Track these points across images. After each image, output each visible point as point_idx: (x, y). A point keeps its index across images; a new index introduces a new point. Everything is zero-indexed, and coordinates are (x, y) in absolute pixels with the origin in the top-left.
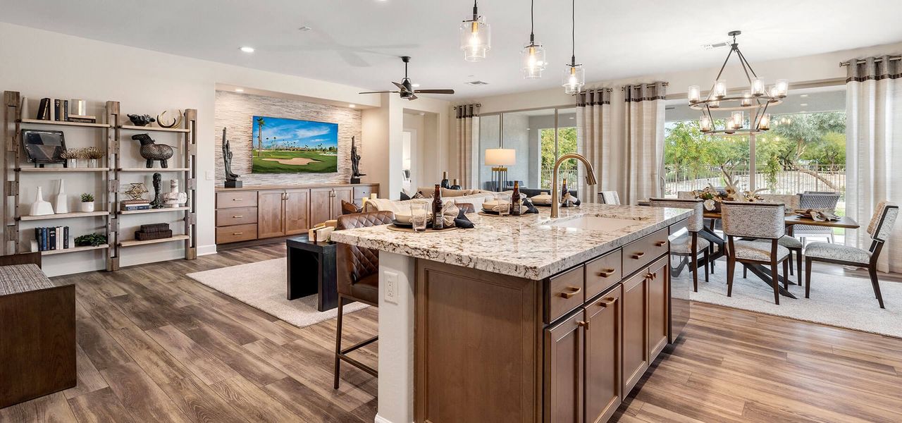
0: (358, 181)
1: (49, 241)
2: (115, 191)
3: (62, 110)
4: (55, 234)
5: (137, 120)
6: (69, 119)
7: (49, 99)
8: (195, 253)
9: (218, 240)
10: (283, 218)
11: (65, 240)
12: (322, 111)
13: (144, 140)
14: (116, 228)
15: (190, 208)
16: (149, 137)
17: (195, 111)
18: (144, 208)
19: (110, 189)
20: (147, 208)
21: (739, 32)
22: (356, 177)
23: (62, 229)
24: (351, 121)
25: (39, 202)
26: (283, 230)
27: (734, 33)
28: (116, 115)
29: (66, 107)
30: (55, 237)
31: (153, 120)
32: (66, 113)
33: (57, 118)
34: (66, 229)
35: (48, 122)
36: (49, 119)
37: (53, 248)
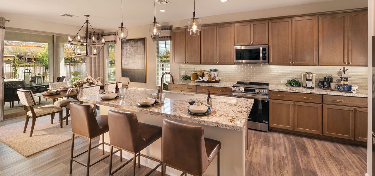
21: (89, 16)
27: (87, 16)
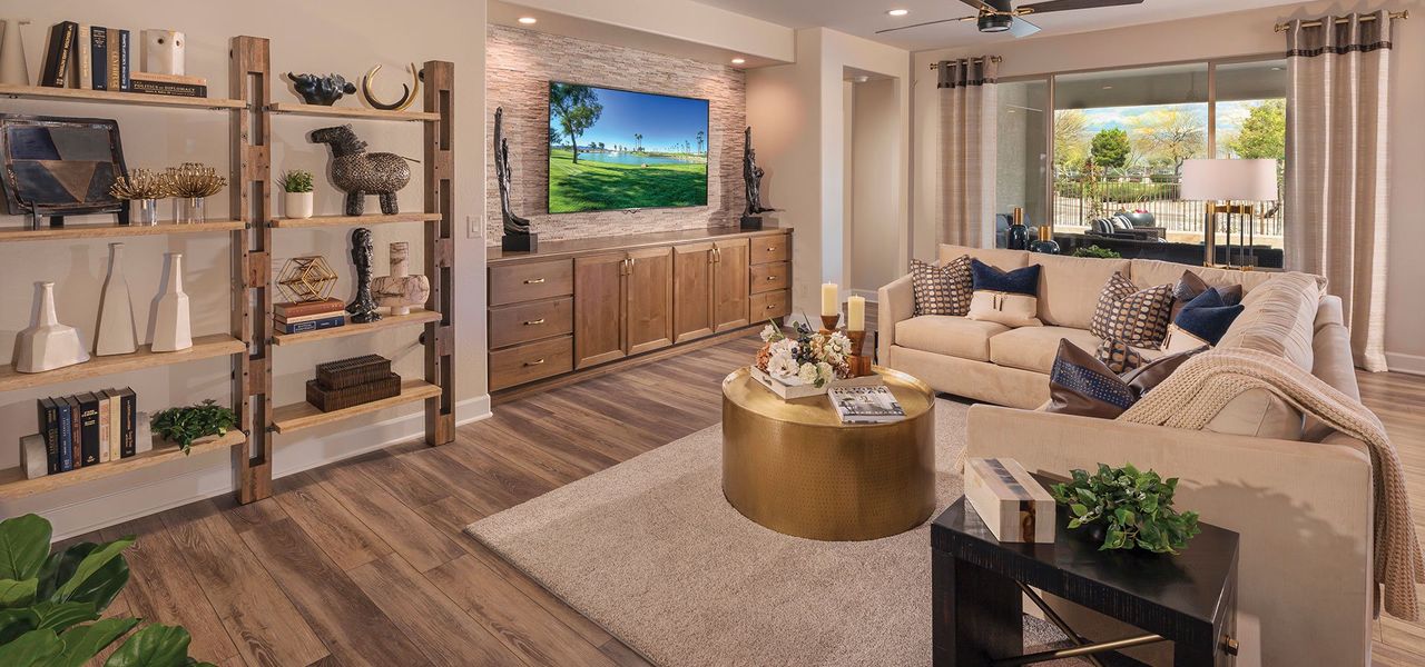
0: (757, 226)
1: (78, 440)
2: (259, 284)
3: (113, 56)
4: (96, 418)
5: (313, 91)
6: (133, 86)
7: (76, 27)
8: (450, 426)
9: (493, 384)
10: (623, 319)
11: (124, 431)
12: (679, 72)
13: (339, 143)
14: (262, 385)
15: (437, 317)
16: (351, 136)
17: (449, 67)
18: (332, 323)
19: (247, 278)
20: (340, 322)
22: (754, 215)
23: (116, 400)
24: (727, 93)
25: (48, 330)
26: (623, 346)
28: (259, 75)
29: (123, 50)
30: (96, 426)
31: (350, 89)
32: (124, 66)
33: (99, 81)
34: (129, 400)
35: (75, 93)
36: (76, 84)
37: (91, 459)
